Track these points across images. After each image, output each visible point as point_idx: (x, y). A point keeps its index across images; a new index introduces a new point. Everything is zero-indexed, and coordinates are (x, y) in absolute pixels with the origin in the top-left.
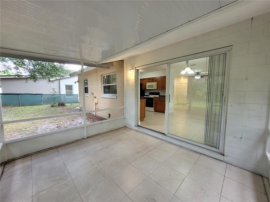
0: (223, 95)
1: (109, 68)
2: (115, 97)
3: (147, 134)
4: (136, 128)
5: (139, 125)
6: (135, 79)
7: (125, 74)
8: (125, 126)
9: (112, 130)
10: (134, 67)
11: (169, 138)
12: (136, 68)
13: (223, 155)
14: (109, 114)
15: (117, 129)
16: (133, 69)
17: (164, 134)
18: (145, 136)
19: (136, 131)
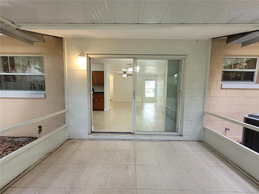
0: (180, 91)
1: (31, 43)
2: (43, 96)
3: (110, 139)
4: (92, 136)
5: (92, 131)
6: (87, 70)
7: (66, 60)
8: (68, 138)
9: (50, 153)
10: (85, 54)
11: (138, 135)
12: (89, 55)
13: (182, 136)
14: (40, 127)
15: (58, 148)
16: (82, 55)
17: (131, 133)
18: (109, 142)
19: (91, 140)
